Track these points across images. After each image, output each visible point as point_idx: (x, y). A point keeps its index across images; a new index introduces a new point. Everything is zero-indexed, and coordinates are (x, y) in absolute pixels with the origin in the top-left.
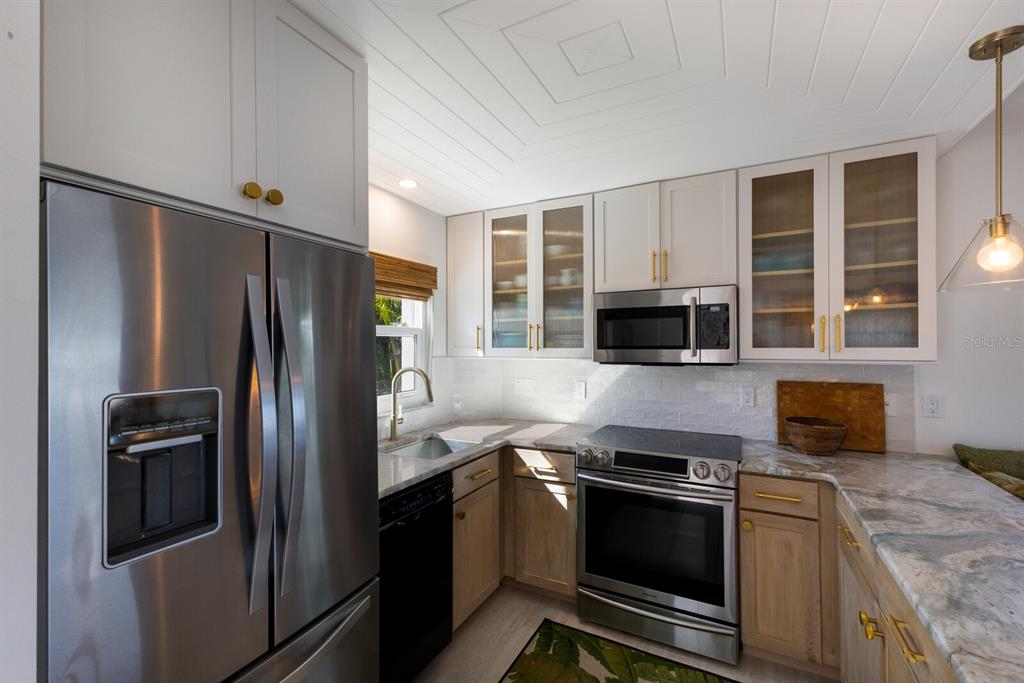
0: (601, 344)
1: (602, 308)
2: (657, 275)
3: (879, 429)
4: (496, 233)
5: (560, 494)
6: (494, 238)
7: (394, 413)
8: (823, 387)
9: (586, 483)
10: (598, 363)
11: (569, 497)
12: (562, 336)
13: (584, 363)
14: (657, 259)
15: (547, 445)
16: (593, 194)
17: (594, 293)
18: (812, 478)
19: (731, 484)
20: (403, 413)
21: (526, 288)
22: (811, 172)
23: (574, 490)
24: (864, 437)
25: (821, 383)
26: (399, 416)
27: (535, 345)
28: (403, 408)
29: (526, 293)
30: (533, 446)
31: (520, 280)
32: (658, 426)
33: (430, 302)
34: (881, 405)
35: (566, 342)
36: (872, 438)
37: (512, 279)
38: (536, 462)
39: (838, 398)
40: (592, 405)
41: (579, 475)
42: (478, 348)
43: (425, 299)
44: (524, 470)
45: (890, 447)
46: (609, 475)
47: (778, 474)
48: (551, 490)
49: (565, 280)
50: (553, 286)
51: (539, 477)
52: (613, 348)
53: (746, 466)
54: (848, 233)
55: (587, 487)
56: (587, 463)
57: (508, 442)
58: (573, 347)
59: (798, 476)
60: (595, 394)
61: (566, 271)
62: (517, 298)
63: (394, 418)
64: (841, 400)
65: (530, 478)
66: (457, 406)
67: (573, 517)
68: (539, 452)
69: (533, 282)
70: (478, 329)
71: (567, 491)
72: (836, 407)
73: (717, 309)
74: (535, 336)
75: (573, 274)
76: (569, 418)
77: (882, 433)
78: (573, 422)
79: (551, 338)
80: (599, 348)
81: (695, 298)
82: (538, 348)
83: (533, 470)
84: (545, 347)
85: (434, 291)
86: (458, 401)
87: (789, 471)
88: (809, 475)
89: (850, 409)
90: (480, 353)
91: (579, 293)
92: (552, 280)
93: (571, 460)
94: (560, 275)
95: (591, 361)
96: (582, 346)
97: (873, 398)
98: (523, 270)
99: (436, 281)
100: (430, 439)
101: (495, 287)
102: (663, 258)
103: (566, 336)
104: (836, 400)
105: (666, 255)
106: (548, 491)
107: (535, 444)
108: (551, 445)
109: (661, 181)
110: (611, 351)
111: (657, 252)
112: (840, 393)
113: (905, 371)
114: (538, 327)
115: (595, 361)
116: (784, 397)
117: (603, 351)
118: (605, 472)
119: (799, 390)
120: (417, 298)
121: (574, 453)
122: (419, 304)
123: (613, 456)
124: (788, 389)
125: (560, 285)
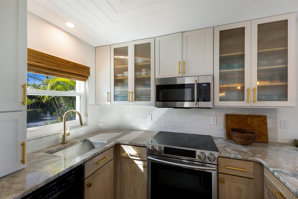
0: (158, 99)
1: (158, 84)
2: (181, 71)
3: (265, 133)
4: (115, 57)
5: (140, 165)
6: (115, 59)
7: (64, 131)
8: (243, 117)
9: (151, 161)
10: (156, 107)
11: (144, 167)
12: (142, 96)
13: (151, 107)
14: (181, 64)
15: (135, 144)
16: (155, 37)
17: (155, 78)
18: (251, 160)
19: (215, 163)
20: (69, 131)
21: (128, 77)
22: (243, 28)
23: (146, 164)
24: (260, 137)
25: (242, 115)
26: (67, 132)
27: (131, 100)
28: (70, 128)
29: (128, 79)
30: (129, 144)
31: (125, 74)
32: (179, 132)
33: (87, 82)
34: (266, 124)
35: (143, 99)
36: (263, 137)
37: (122, 73)
38: (130, 151)
39: (249, 121)
40: (154, 123)
41: (148, 157)
42: (108, 101)
43: (85, 81)
44: (124, 155)
45: (269, 140)
46: (161, 157)
47: (236, 158)
48: (136, 163)
49: (143, 73)
50: (138, 76)
51: (131, 157)
52: (162, 101)
53: (222, 154)
54: (259, 54)
55: (151, 162)
56: (152, 152)
57: (118, 142)
58: (147, 101)
59: (245, 159)
60: (155, 119)
61: (144, 70)
62: (124, 81)
63: (64, 133)
64: (250, 122)
65: (127, 158)
66: (101, 124)
67: (146, 175)
68: (131, 146)
69: (130, 75)
70: (108, 93)
71: (144, 164)
72: (249, 125)
73: (206, 85)
74: (131, 96)
75: (146, 71)
76: (145, 128)
77: (267, 135)
78: (147, 130)
79: (137, 97)
80: (157, 101)
81: (196, 80)
82: (132, 101)
83: (129, 154)
84: (135, 101)
85: (89, 77)
86: (101, 122)
87: (241, 157)
88: (250, 158)
89: (254, 125)
90: (109, 103)
91: (149, 79)
92: (138, 73)
93: (145, 150)
94: (141, 71)
95: (154, 107)
96: (150, 101)
97: (263, 121)
98: (126, 70)
99: (89, 73)
100: (85, 141)
101: (115, 77)
102: (183, 64)
103: (143, 96)
104: (249, 122)
105: (184, 62)
106: (135, 163)
107: (130, 143)
108: (136, 144)
109: (182, 32)
110: (161, 102)
111: (181, 61)
112: (250, 119)
113: (274, 110)
114: (132, 93)
115: (155, 106)
116: (228, 120)
117: (158, 102)
118: (159, 156)
119: (234, 118)
120: (81, 80)
121: (146, 147)
122: (82, 83)
123: (163, 149)
124: (230, 118)
125: (141, 75)
